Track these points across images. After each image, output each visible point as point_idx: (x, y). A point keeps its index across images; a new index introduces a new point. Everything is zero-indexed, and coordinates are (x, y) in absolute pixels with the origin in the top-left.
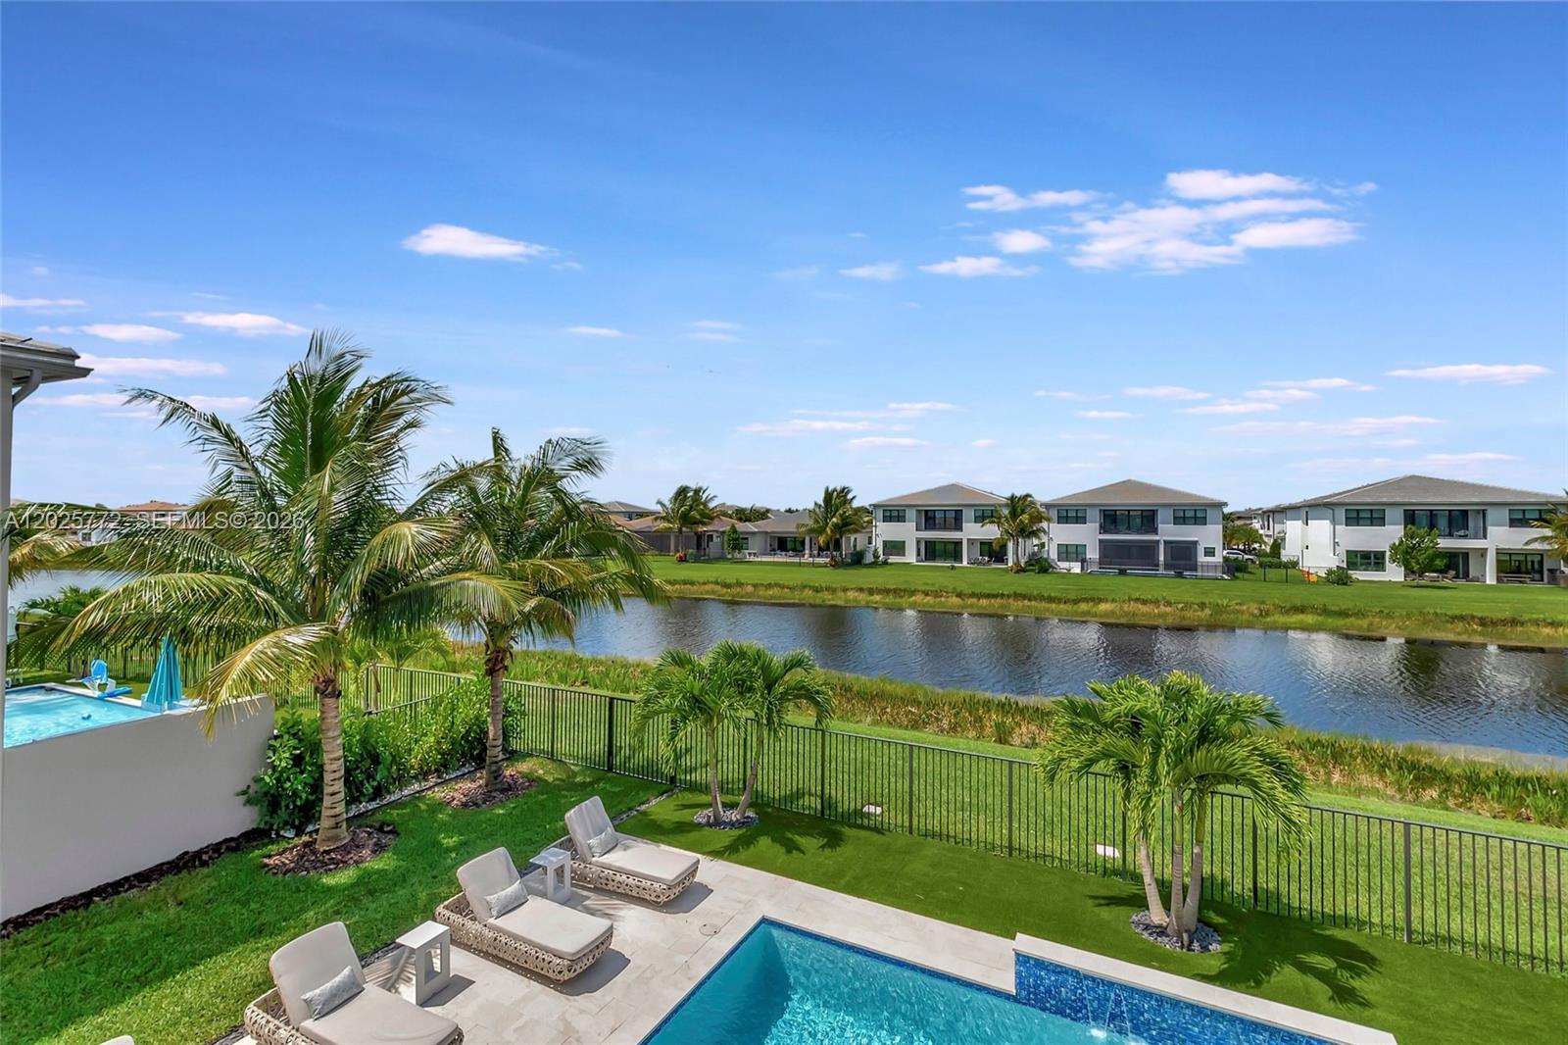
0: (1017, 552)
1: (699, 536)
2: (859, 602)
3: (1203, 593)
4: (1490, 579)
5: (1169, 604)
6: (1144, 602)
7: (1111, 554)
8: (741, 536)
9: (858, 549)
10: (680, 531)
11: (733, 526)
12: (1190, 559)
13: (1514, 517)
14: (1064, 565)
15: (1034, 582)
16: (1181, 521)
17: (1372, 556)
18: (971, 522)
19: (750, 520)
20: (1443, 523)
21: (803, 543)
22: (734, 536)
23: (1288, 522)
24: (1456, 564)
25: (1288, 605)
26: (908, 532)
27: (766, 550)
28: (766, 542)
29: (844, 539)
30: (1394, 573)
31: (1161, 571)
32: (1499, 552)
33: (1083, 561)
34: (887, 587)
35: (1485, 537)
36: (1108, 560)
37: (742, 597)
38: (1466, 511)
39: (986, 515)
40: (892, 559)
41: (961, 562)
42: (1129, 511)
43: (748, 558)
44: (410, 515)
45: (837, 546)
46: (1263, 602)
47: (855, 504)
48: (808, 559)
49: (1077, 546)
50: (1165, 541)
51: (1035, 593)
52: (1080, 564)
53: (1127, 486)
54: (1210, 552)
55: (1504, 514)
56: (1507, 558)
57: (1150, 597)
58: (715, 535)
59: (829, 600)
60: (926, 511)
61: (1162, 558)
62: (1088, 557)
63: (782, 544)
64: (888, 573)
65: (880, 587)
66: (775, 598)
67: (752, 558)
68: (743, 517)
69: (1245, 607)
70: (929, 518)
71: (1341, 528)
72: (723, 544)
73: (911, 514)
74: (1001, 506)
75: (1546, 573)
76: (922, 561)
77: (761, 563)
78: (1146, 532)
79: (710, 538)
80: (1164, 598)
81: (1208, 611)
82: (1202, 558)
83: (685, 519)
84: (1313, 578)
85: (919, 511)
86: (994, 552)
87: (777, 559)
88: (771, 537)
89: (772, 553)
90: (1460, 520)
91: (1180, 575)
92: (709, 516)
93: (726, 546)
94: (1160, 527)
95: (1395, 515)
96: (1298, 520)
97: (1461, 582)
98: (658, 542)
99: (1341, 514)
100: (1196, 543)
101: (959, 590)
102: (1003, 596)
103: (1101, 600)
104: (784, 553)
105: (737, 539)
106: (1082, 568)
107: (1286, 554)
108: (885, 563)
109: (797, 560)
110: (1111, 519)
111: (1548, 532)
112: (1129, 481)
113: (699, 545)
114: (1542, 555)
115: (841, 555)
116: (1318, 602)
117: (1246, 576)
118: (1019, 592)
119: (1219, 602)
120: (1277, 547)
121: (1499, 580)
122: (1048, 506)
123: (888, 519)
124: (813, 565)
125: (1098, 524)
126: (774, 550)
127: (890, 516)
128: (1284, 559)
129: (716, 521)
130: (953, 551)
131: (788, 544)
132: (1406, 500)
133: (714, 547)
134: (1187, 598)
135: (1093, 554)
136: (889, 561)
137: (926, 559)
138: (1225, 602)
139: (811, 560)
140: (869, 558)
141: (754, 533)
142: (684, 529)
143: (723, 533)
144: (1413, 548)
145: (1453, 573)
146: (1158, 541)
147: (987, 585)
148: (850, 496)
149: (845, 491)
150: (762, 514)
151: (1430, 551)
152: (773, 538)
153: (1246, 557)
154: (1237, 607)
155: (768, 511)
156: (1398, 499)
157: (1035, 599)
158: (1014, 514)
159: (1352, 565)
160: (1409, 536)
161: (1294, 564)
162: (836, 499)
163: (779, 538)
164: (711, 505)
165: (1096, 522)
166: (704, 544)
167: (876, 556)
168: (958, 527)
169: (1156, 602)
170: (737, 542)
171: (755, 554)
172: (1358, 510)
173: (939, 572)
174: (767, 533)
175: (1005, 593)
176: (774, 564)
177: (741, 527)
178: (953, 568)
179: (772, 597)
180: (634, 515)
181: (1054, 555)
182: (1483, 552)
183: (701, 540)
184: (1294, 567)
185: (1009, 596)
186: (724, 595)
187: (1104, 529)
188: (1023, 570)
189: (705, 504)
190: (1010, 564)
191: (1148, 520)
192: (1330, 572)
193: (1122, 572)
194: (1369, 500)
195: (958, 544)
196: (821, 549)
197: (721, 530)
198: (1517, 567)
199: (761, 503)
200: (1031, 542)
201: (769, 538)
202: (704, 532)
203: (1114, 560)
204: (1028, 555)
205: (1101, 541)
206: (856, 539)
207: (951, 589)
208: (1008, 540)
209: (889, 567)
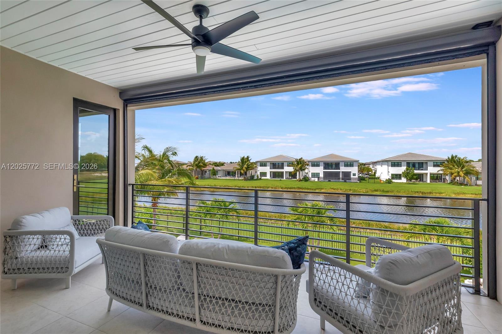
0: (300, 175)
1: (202, 171)
3: (351, 187)
4: (429, 181)
5: (341, 189)
6: (334, 189)
7: (326, 175)
9: (252, 175)
11: (213, 168)
12: (349, 177)
13: (434, 164)
14: (313, 179)
15: (304, 184)
16: (346, 166)
17: (398, 175)
18: (286, 166)
19: (219, 166)
20: (417, 166)
21: (235, 173)
23: (378, 166)
24: (420, 177)
25: (374, 189)
26: (267, 170)
27: (224, 175)
28: (224, 173)
29: (248, 172)
30: (404, 180)
31: (341, 180)
32: (431, 174)
33: (319, 178)
34: (261, 186)
35: (427, 170)
36: (326, 177)
38: (423, 162)
39: (290, 164)
40: (263, 178)
41: (283, 178)
42: (332, 163)
45: (246, 173)
46: (367, 189)
47: (251, 161)
48: (236, 178)
49: (317, 173)
50: (342, 172)
51: (304, 187)
52: (317, 178)
53: (331, 156)
54: (354, 175)
55: (432, 163)
56: (433, 175)
57: (336, 188)
58: (207, 171)
60: (273, 163)
61: (341, 176)
62: (320, 176)
63: (229, 173)
64: (261, 182)
65: (258, 186)
67: (219, 178)
68: (217, 165)
69: (361, 190)
70: (274, 165)
71: (390, 168)
72: (210, 173)
73: (268, 164)
74: (294, 161)
75: (442, 179)
77: (222, 179)
78: (336, 169)
79: (206, 172)
80: (340, 188)
81: (351, 191)
82: (352, 176)
83: (198, 166)
84: (382, 182)
85: (271, 163)
86: (293, 175)
87: (227, 178)
88: (225, 171)
90: (421, 165)
91: (345, 181)
92: (205, 165)
94: (341, 167)
95: (404, 164)
96: (380, 165)
97: (422, 182)
99: (390, 163)
100: (350, 172)
101: (282, 187)
102: (294, 188)
103: (322, 189)
104: (229, 176)
105: (215, 172)
106: (318, 180)
107: (377, 175)
109: (233, 178)
110: (327, 165)
111: (442, 168)
112: (332, 154)
113: (202, 174)
114: (442, 175)
115: (247, 176)
116: (382, 188)
117: (364, 181)
118: (299, 187)
119: (355, 189)
120: (375, 173)
121: (430, 181)
122: (309, 162)
123: (261, 165)
124: (238, 180)
125: (323, 167)
126: (226, 175)
128: (376, 176)
129: (207, 167)
130: (281, 175)
131: (231, 173)
132: (407, 160)
133: (207, 175)
134: (347, 188)
135: (322, 175)
136: (262, 178)
137: (273, 178)
138: (357, 189)
139: (238, 178)
140: (256, 178)
141: (220, 170)
142: (197, 169)
143: (210, 170)
144: (408, 173)
145: (419, 180)
146: (340, 172)
147: (290, 185)
148: (249, 159)
149: (248, 157)
150: (222, 164)
151: (412, 174)
152: (226, 171)
153: (367, 176)
154: (360, 190)
155: (224, 163)
156: (405, 159)
157: (304, 189)
158: (298, 164)
159: (393, 178)
160: (407, 169)
161: (379, 178)
162: (245, 160)
163: (228, 172)
164: (206, 161)
165: (322, 166)
166: (204, 174)
167: (258, 177)
168: (283, 168)
169: (338, 189)
170: (215, 173)
171: (220, 176)
172: (394, 163)
173: (277, 181)
174: (224, 170)
175: (295, 187)
176: (226, 179)
177: (216, 168)
178: (281, 180)
180: (181, 164)
181: (310, 176)
182: (427, 174)
183: (203, 173)
184: (378, 179)
185: (296, 188)
187: (325, 168)
188: (301, 181)
189: (204, 161)
190: (298, 179)
191: (337, 165)
192: (386, 180)
193: (329, 181)
194: (397, 160)
195: (283, 173)
196: (241, 175)
198: (436, 178)
199: (222, 161)
200: (304, 172)
201: (224, 172)
202: (204, 170)
203: (327, 177)
204: (303, 176)
205: (324, 172)
206: (252, 172)
207: (279, 186)
208: (297, 172)
209: (261, 180)
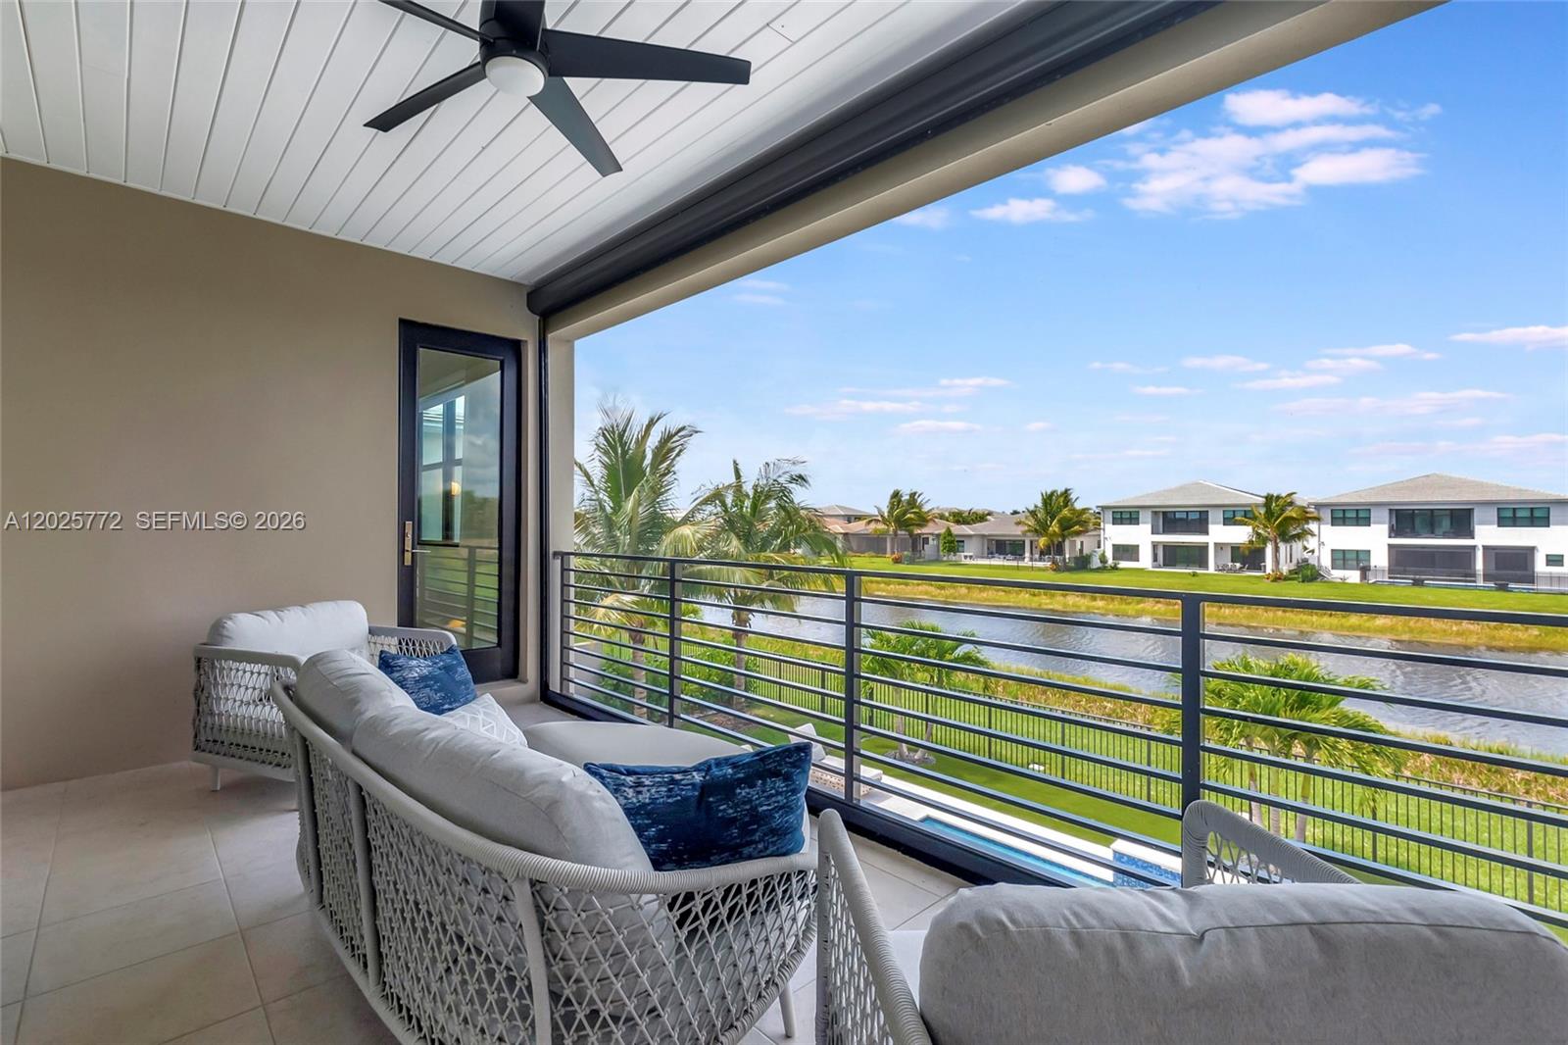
0: (1279, 558)
1: (915, 538)
2: (1079, 607)
7: (1402, 559)
8: (957, 539)
9: (1085, 552)
10: (896, 534)
11: (948, 528)
12: (1526, 569)
14: (1337, 574)
15: (1297, 590)
16: (1510, 522)
18: (1218, 523)
19: (968, 523)
21: (1023, 546)
22: (949, 538)
26: (1141, 535)
27: (983, 553)
28: (983, 545)
29: (1067, 543)
31: (1480, 583)
33: (1365, 571)
36: (1401, 569)
37: (955, 598)
39: (1236, 516)
40: (1123, 564)
41: (1206, 568)
42: (1433, 510)
43: (964, 561)
44: (685, 521)
45: (1060, 549)
47: (1078, 506)
48: (1027, 562)
49: (1357, 551)
50: (1483, 546)
52: (1359, 573)
53: (1428, 482)
54: (1552, 560)
58: (930, 537)
59: (1046, 604)
60: (1164, 513)
61: (1479, 565)
62: (1373, 564)
63: (1002, 547)
64: (1115, 578)
66: (989, 600)
67: (968, 561)
68: (961, 519)
70: (1169, 520)
72: (938, 547)
73: (1146, 516)
74: (1257, 505)
76: (1160, 567)
77: (978, 566)
78: (1457, 536)
79: (926, 541)
82: (1540, 566)
83: (901, 522)
85: (1155, 513)
86: (1249, 557)
87: (993, 562)
89: (991, 554)
91: (1503, 588)
92: (923, 520)
93: (941, 548)
94: (1479, 529)
98: (874, 544)
100: (1532, 550)
104: (1002, 557)
105: (952, 542)
106: (1364, 577)
108: (1115, 568)
109: (1015, 563)
110: (1404, 520)
112: (1433, 475)
113: (914, 548)
115: (1065, 559)
122: (1319, 506)
123: (1119, 521)
124: (1034, 567)
125: (1387, 527)
126: (992, 553)
127: (1121, 518)
129: (931, 524)
130: (1196, 556)
131: (1007, 547)
133: (929, 549)
135: (1380, 559)
136: (1119, 566)
137: (1164, 565)
139: (1030, 564)
140: (1096, 563)
141: (970, 536)
142: (899, 532)
143: (938, 536)
146: (1474, 548)
148: (1072, 498)
149: (1066, 493)
150: (981, 518)
152: (990, 541)
155: (987, 513)
158: (1269, 514)
162: (1056, 504)
163: (997, 541)
164: (926, 508)
165: (1384, 523)
166: (920, 547)
167: (1103, 560)
168: (1206, 532)
170: (953, 544)
171: (971, 557)
173: (1180, 579)
174: (983, 536)
176: (990, 567)
177: (957, 529)
178: (1195, 575)
179: (986, 600)
180: (853, 519)
181: (1326, 561)
183: (916, 544)
186: (934, 596)
187: (1395, 531)
188: (1286, 579)
189: (921, 506)
190: (1269, 570)
191: (1461, 520)
193: (1419, 583)
195: (1204, 548)
196: (1042, 553)
197: (936, 532)
199: (979, 506)
200: (1297, 546)
201: (986, 541)
202: (919, 535)
203: (1408, 569)
204: (1294, 561)
205: (1390, 546)
206: (1082, 543)
208: (1265, 544)
209: (1117, 573)
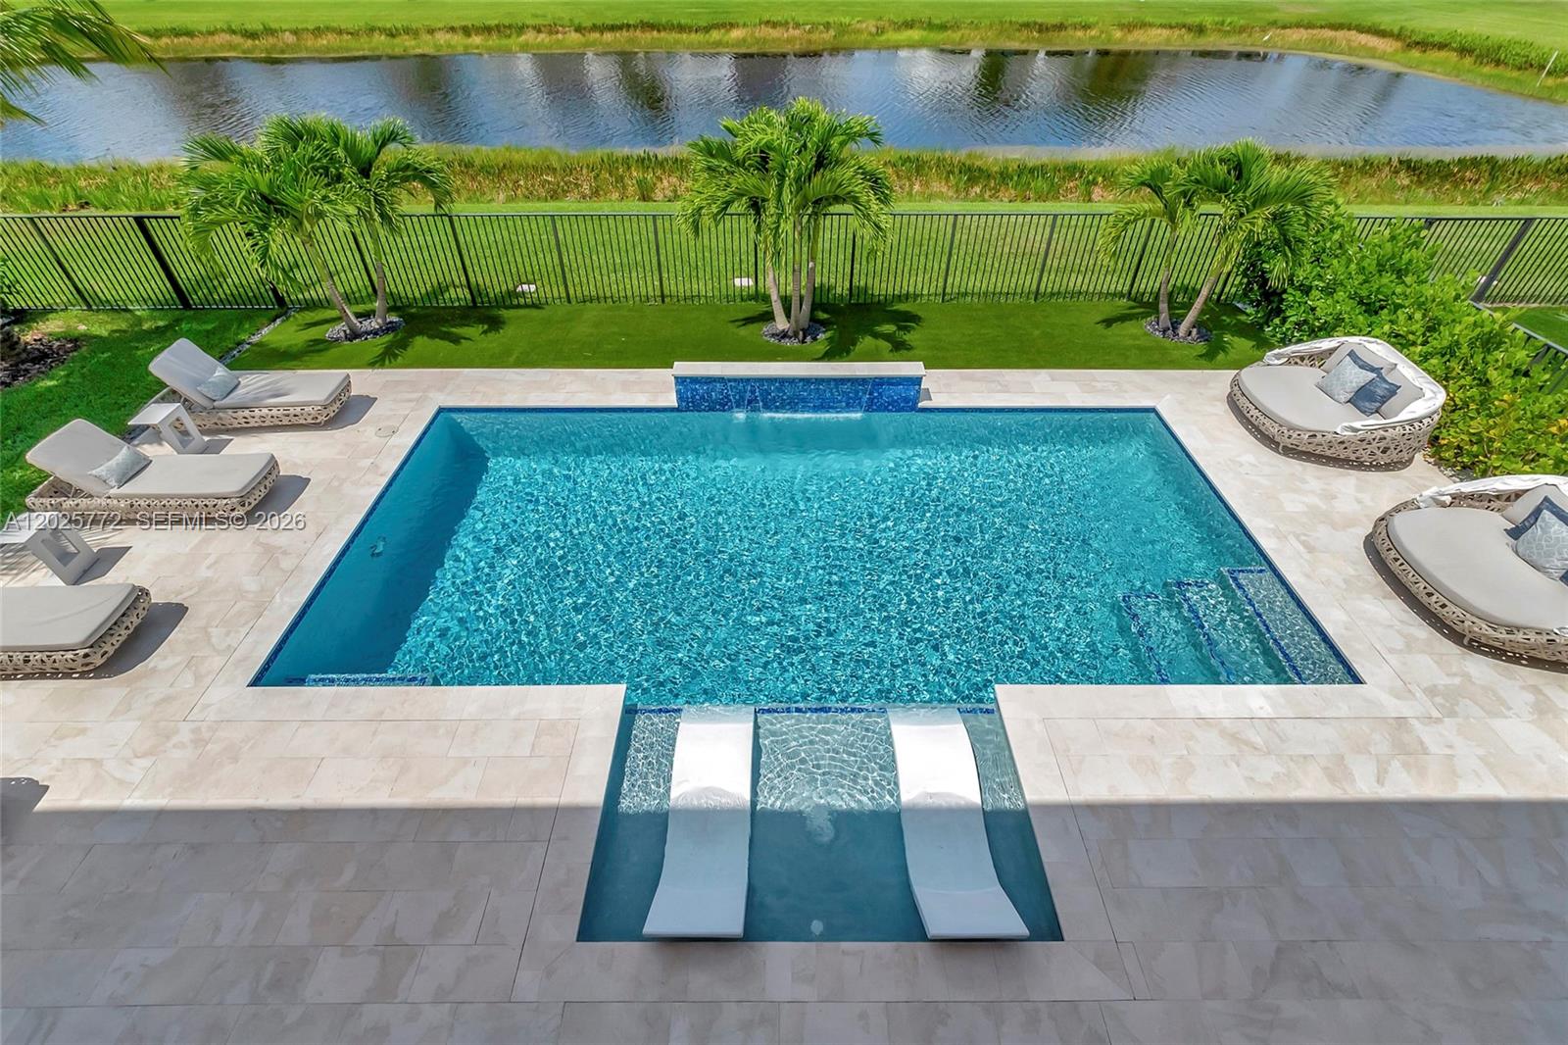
2: (456, 45)
3: (828, 11)
5: (797, 26)
6: (774, 25)
25: (901, 20)
34: (488, 23)
37: (282, 52)
46: (881, 19)
51: (664, 21)
57: (779, 18)
59: (414, 48)
65: (477, 24)
66: (333, 50)
69: (864, 25)
80: (793, 19)
81: (832, 33)
101: (576, 22)
102: (628, 26)
103: (732, 26)
119: (843, 20)
134: (815, 17)
138: (847, 20)
154: (858, 25)
157: (665, 29)
169: (786, 24)
175: (631, 22)
179: (328, 49)
185: (635, 27)
207: (566, 22)
